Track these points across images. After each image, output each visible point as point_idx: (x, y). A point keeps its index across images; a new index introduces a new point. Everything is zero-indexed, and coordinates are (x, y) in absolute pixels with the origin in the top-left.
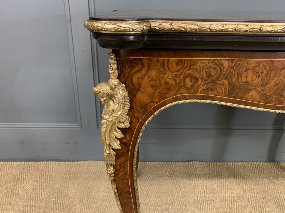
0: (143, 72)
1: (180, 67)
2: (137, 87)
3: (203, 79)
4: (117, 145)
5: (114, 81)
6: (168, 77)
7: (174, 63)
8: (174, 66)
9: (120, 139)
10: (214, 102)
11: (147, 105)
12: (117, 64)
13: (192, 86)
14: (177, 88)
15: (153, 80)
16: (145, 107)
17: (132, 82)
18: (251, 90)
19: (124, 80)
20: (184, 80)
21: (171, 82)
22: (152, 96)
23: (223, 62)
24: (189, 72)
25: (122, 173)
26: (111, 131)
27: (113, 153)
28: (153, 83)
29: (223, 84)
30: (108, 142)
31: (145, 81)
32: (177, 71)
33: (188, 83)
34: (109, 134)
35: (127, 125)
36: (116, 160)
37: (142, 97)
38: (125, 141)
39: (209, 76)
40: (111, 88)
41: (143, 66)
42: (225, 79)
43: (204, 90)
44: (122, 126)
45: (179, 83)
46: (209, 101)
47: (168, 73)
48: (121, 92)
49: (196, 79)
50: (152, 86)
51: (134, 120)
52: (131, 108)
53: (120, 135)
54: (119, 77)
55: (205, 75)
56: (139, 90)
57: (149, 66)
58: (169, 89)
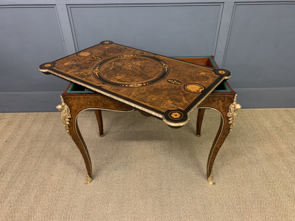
0: (73, 100)
1: (84, 99)
2: (72, 105)
3: (93, 102)
4: (68, 123)
5: (63, 104)
6: (82, 102)
7: (82, 98)
8: (83, 99)
9: (69, 121)
10: (99, 109)
11: (76, 110)
12: (63, 99)
13: (90, 104)
14: (85, 105)
15: (76, 103)
16: (76, 111)
17: (69, 104)
18: (111, 105)
19: (66, 103)
20: (87, 102)
21: (83, 103)
22: (77, 108)
23: (98, 97)
24: (88, 100)
25: (72, 132)
26: (65, 119)
27: (67, 126)
28: (77, 103)
29: (100, 103)
30: (64, 122)
31: (74, 103)
32: (84, 100)
33: (89, 103)
34: (64, 120)
35: (70, 117)
36: (69, 128)
37: (74, 108)
38: (71, 122)
39: (95, 101)
40: (62, 107)
41: (72, 99)
42: (101, 102)
43: (95, 105)
44: (68, 117)
45: (86, 103)
46: (98, 109)
47: (81, 101)
48: (66, 107)
49: (91, 102)
50: (77, 105)
51: (73, 115)
52: (71, 112)
53: (68, 120)
54: (64, 102)
55: (93, 101)
56: (72, 106)
57: (74, 99)
58: (83, 105)
